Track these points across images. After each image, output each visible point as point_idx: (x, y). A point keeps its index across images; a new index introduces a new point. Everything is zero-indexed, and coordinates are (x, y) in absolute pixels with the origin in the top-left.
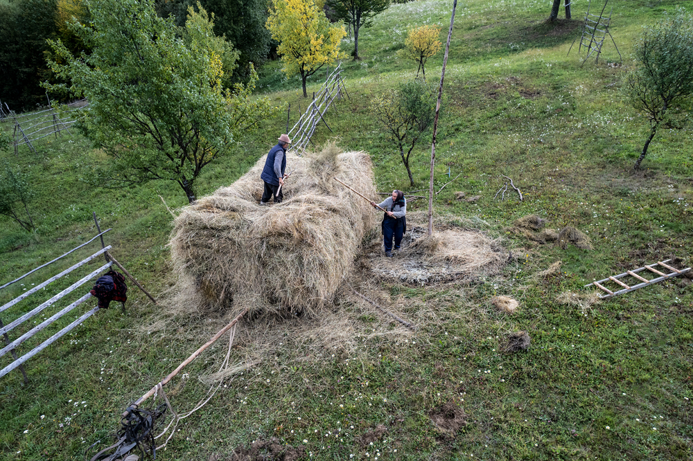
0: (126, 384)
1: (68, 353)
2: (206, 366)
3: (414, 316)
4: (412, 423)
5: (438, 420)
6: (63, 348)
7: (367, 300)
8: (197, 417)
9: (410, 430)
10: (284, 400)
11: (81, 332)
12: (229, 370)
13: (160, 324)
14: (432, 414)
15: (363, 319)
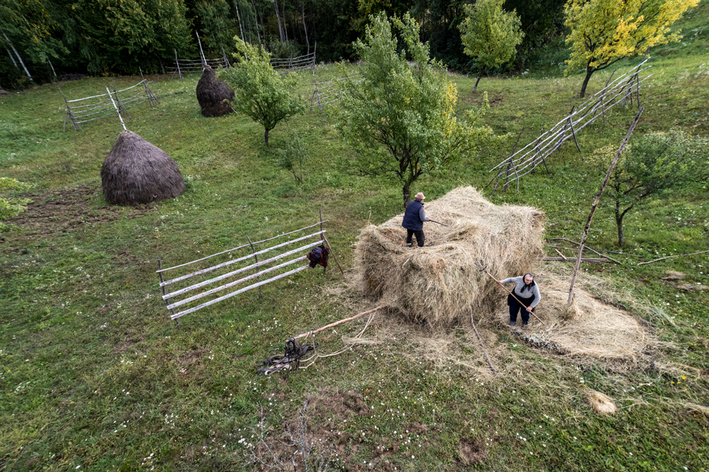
0: (304, 321)
1: (285, 287)
2: (349, 331)
3: (503, 367)
4: (445, 437)
5: (466, 448)
6: (283, 283)
7: (477, 335)
8: (329, 360)
9: (441, 441)
10: (380, 375)
11: (297, 277)
12: (360, 340)
13: (338, 291)
14: (463, 441)
15: (463, 348)
